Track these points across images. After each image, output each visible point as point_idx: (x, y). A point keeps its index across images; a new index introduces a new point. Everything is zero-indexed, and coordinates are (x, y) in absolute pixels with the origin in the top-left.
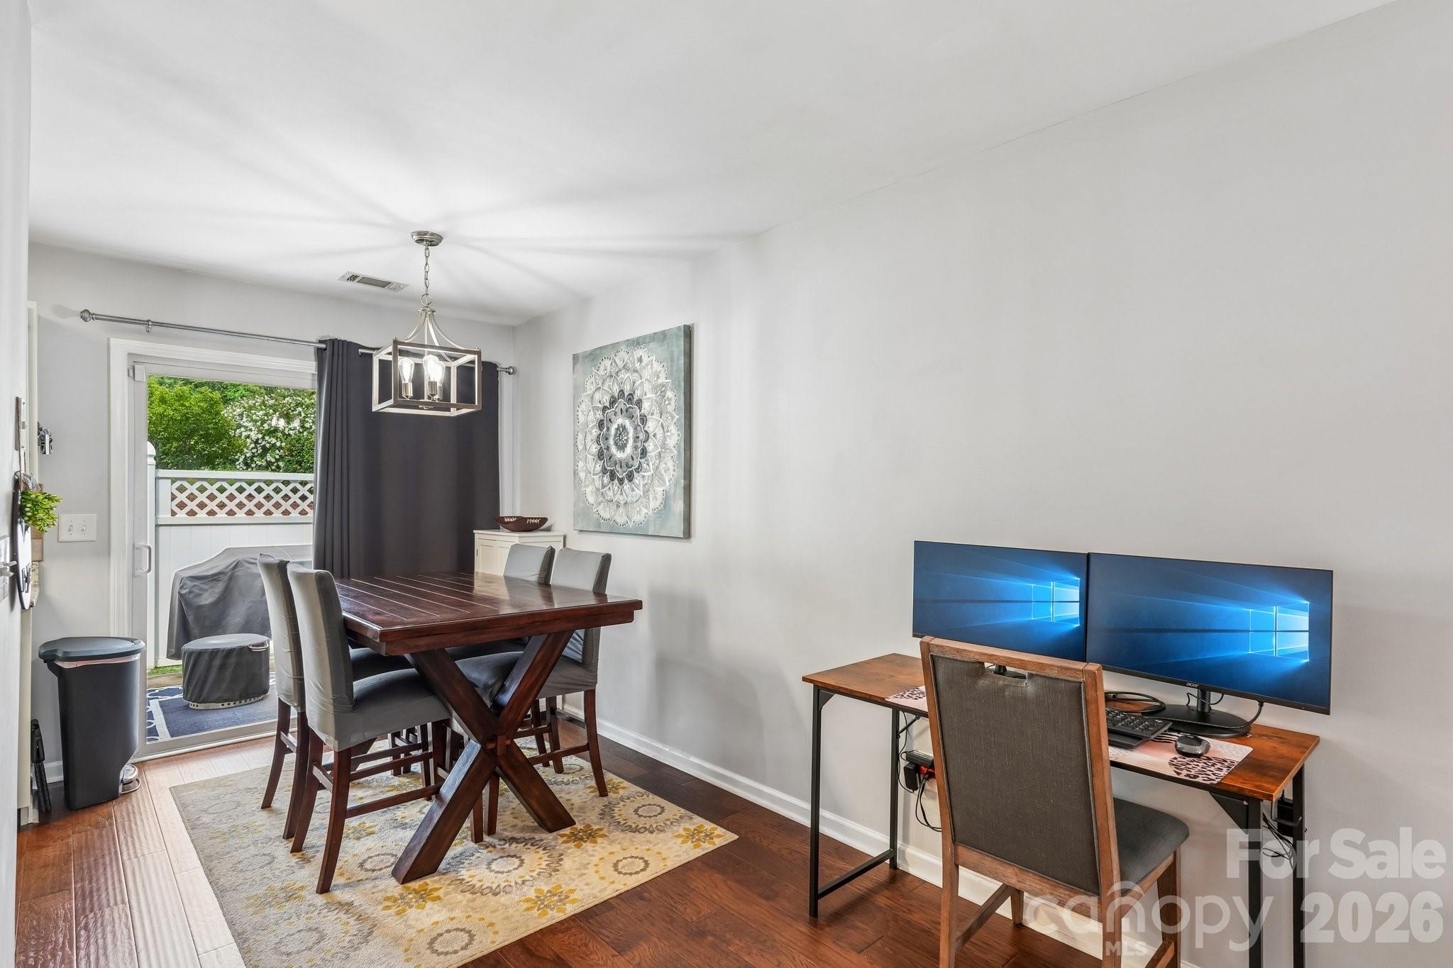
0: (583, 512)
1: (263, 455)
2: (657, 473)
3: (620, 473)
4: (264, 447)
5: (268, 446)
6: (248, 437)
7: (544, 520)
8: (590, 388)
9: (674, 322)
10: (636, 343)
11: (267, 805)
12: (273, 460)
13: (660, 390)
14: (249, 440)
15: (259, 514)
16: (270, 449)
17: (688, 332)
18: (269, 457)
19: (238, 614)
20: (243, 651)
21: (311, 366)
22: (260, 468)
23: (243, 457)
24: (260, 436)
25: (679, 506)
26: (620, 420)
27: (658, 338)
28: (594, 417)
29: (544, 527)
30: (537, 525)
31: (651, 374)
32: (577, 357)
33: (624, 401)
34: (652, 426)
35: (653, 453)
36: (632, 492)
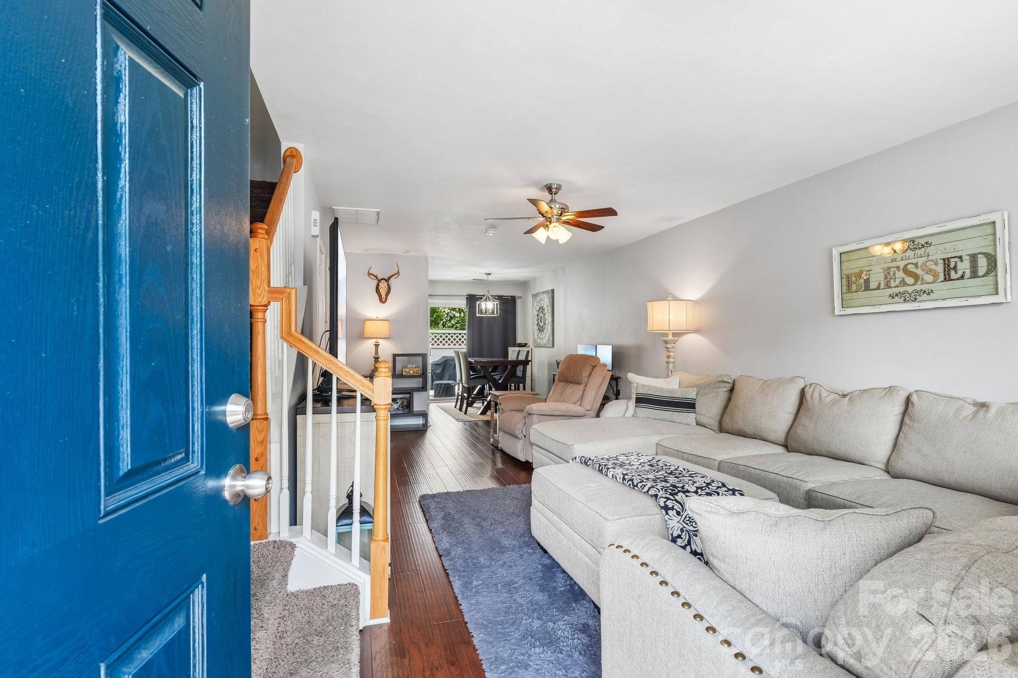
0: (535, 341)
1: (450, 321)
2: (547, 330)
3: (541, 329)
4: (450, 316)
5: (452, 316)
6: (444, 311)
7: (526, 344)
8: (535, 305)
9: (550, 288)
10: (543, 293)
11: (455, 407)
12: (454, 323)
13: (548, 306)
14: (444, 313)
15: (447, 345)
16: (453, 317)
17: (553, 291)
18: (453, 322)
19: (447, 375)
20: (449, 384)
21: (465, 302)
22: (449, 327)
23: (442, 322)
24: (449, 311)
25: (551, 338)
26: (541, 315)
27: (547, 292)
28: (536, 313)
29: (527, 346)
30: (525, 345)
31: (546, 302)
32: (533, 295)
33: (542, 309)
34: (546, 316)
35: (546, 324)
36: (543, 335)
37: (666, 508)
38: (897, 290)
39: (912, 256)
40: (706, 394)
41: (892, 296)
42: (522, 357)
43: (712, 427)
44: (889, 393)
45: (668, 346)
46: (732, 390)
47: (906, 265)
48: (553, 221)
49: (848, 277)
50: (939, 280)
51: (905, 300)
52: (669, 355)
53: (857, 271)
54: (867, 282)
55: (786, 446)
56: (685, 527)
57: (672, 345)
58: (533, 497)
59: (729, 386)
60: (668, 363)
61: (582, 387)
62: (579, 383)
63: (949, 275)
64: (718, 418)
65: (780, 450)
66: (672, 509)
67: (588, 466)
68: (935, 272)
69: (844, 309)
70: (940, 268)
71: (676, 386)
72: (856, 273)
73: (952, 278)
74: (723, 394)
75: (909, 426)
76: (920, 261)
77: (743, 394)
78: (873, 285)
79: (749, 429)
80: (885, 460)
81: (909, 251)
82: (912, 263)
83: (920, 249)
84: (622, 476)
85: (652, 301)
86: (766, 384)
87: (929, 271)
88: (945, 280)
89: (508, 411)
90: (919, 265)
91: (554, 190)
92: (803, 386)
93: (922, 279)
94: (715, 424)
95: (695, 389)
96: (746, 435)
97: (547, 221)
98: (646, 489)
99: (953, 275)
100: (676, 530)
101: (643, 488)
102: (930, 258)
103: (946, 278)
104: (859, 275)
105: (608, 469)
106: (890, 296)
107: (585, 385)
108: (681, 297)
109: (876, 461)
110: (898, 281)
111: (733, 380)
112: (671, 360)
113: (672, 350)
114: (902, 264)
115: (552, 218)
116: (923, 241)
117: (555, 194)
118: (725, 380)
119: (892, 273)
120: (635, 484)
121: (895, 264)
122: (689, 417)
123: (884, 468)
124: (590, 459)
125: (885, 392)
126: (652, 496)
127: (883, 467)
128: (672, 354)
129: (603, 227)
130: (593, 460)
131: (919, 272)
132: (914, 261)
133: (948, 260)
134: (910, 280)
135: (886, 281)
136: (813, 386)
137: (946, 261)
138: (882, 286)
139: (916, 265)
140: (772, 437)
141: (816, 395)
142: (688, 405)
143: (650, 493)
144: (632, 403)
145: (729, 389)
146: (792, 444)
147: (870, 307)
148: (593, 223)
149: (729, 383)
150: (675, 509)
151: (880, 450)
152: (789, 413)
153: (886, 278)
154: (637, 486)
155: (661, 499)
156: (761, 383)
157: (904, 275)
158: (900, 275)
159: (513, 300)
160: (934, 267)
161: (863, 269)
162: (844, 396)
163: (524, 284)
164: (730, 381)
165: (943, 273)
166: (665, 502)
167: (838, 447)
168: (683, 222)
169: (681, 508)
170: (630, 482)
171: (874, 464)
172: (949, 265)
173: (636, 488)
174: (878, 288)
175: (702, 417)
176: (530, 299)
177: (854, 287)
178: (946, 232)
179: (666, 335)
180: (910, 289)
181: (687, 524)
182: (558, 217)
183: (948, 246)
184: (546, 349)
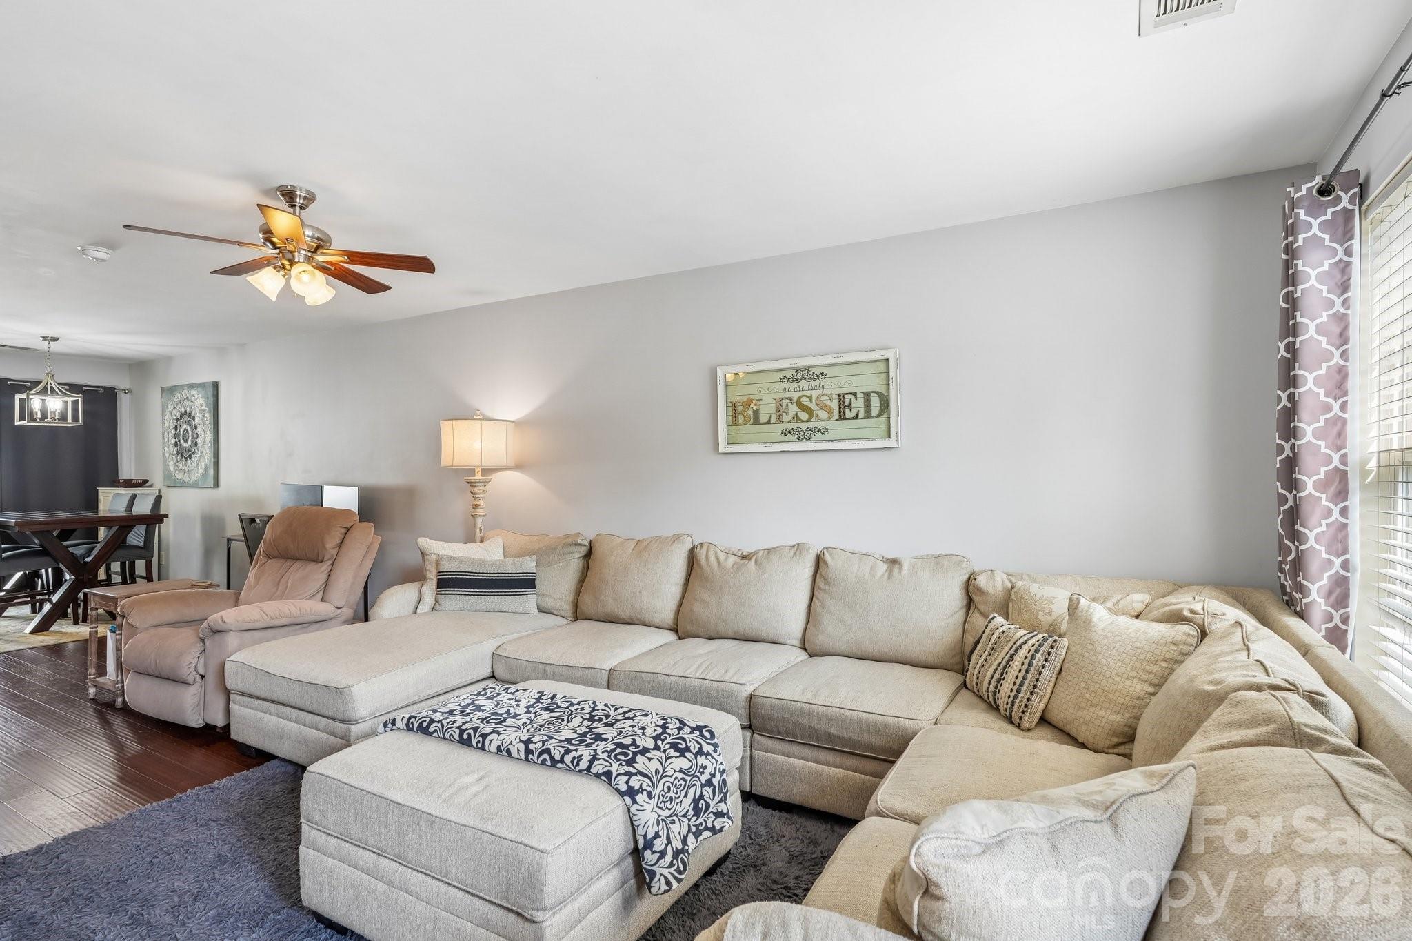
0: (168, 476)
2: (202, 455)
3: (185, 454)
7: (146, 481)
8: (170, 408)
9: (209, 378)
10: (192, 386)
13: (202, 412)
17: (216, 385)
25: (211, 472)
26: (185, 426)
27: (202, 385)
28: (172, 424)
29: (148, 484)
30: (143, 483)
31: (199, 404)
32: (163, 389)
33: (187, 417)
34: (199, 431)
35: (200, 445)
36: (191, 464)
37: (631, 793)
38: (790, 426)
39: (806, 388)
40: (549, 564)
41: (784, 433)
42: (143, 507)
43: (563, 613)
44: (798, 553)
45: (476, 490)
46: (588, 555)
47: (800, 397)
48: (296, 260)
49: (734, 406)
50: (834, 418)
51: (799, 439)
52: (476, 505)
53: (745, 399)
54: (756, 413)
55: (676, 631)
56: (660, 816)
57: (483, 488)
58: (304, 826)
59: (583, 550)
60: (474, 516)
61: (325, 566)
62: (319, 560)
63: (844, 413)
64: (570, 598)
65: (670, 637)
66: (641, 790)
67: (431, 734)
68: (830, 408)
69: (730, 446)
70: (834, 405)
71: (499, 555)
72: (744, 402)
73: (847, 417)
74: (574, 563)
75: (825, 591)
76: (815, 394)
77: (612, 560)
78: (763, 418)
79: (624, 613)
80: (799, 635)
81: (803, 381)
82: (807, 396)
83: (815, 380)
84: (522, 747)
85: (452, 420)
86: (641, 547)
87: (824, 407)
88: (840, 418)
89: (147, 629)
90: (814, 399)
91: (299, 201)
92: (690, 546)
93: (817, 416)
94: (567, 608)
95: (535, 557)
96: (616, 621)
97: (284, 257)
98: (584, 764)
99: (848, 414)
100: (651, 826)
101: (578, 764)
102: (825, 391)
103: (841, 416)
104: (748, 404)
105: (484, 736)
106: (782, 432)
107: (331, 562)
108: (490, 415)
109: (790, 638)
110: (791, 415)
111: (589, 541)
112: (480, 512)
113: (482, 496)
114: (795, 396)
115: (296, 254)
116: (817, 371)
117: (301, 208)
118: (579, 541)
119: (784, 405)
120: (557, 757)
121: (787, 395)
122: (529, 602)
123: (799, 645)
124: (432, 721)
125: (793, 551)
126: (598, 776)
127: (797, 643)
128: (481, 502)
129: (387, 288)
130: (440, 721)
131: (813, 406)
132: (809, 394)
133: (843, 396)
134: (804, 416)
135: (778, 414)
136: (705, 546)
137: (841, 397)
138: (773, 420)
139: (810, 398)
140: (656, 621)
141: (712, 558)
142: (526, 584)
143: (594, 770)
144: (430, 589)
145: (584, 554)
146: (684, 626)
147: (761, 445)
148: (375, 279)
149: (583, 545)
150: (645, 790)
151: (794, 624)
152: (676, 585)
153: (778, 410)
154: (562, 761)
155: (619, 777)
156: (632, 545)
157: (797, 409)
158: (793, 408)
159: (110, 395)
160: (828, 402)
161: (752, 397)
162: (747, 557)
163: (140, 367)
164: (585, 542)
165: (838, 411)
166: (627, 782)
167: (747, 625)
168: (494, 300)
169: (651, 784)
170: (546, 756)
171: (789, 641)
172: (844, 402)
173: (559, 765)
174: (769, 422)
175: (546, 600)
176: (155, 399)
177: (741, 419)
178: (841, 364)
179: (471, 471)
180: (804, 426)
181: (661, 808)
182: (310, 254)
183: (844, 380)
184: (197, 490)
